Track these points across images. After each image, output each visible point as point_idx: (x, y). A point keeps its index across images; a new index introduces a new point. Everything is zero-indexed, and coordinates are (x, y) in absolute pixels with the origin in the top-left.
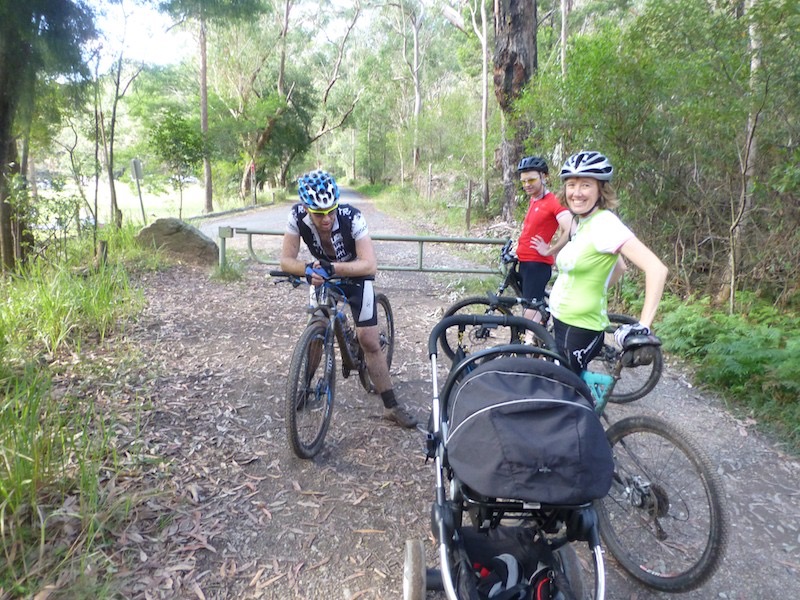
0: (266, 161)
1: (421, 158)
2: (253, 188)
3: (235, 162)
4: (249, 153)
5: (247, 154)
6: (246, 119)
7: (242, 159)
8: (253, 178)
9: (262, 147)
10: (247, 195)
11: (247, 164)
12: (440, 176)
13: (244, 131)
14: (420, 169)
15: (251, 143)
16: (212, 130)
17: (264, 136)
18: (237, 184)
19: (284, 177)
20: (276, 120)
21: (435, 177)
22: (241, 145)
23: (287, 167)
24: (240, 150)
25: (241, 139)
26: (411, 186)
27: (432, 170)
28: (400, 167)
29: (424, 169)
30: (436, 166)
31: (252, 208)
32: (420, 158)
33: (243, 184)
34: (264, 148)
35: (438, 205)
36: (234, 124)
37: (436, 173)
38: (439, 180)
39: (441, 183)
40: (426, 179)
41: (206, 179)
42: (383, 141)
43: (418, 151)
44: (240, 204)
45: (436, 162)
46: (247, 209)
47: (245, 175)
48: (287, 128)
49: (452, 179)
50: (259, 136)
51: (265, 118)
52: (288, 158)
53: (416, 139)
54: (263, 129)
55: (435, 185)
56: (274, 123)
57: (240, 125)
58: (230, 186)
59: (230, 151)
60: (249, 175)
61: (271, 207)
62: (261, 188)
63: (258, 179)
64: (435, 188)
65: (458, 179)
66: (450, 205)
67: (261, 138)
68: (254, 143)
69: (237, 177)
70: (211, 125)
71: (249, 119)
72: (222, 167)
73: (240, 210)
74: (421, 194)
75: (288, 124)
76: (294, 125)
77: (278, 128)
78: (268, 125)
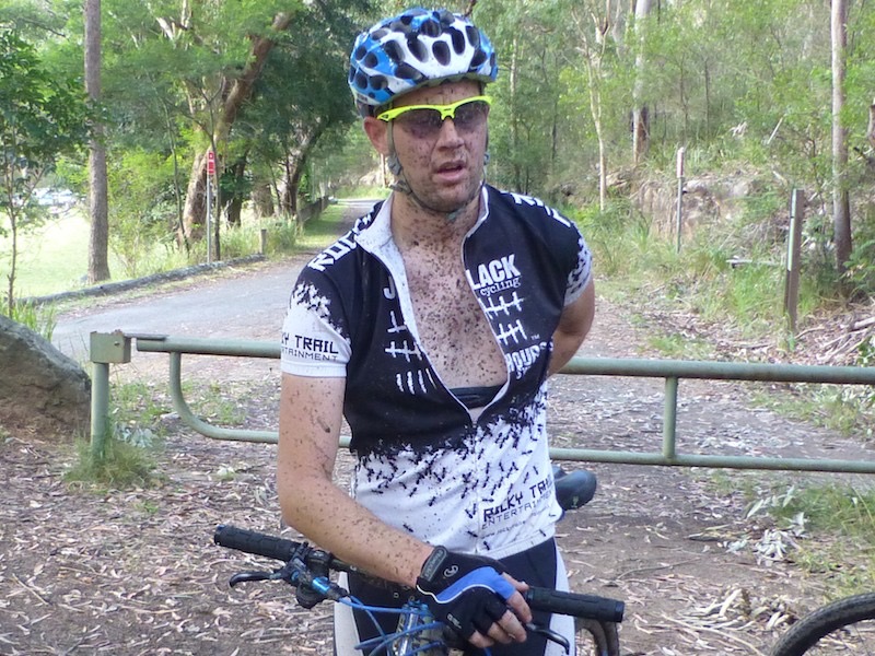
0: (247, 147)
1: (652, 135)
2: (210, 218)
3: (167, 152)
4: (204, 127)
5: (198, 130)
6: (197, 42)
7: (184, 144)
8: (212, 190)
9: (235, 113)
10: (197, 236)
11: (199, 156)
12: (706, 182)
13: (192, 73)
14: (650, 163)
15: (209, 103)
16: (113, 71)
17: (243, 86)
18: (172, 208)
19: (292, 188)
20: (272, 44)
21: (692, 183)
22: (184, 109)
23: (302, 162)
24: (180, 120)
25: (183, 93)
26: (625, 209)
27: (685, 164)
28: (595, 158)
29: (662, 164)
30: (697, 153)
31: (206, 270)
32: (651, 133)
33: (187, 208)
34: (241, 115)
35: (704, 258)
36: (166, 56)
37: (697, 172)
38: (704, 192)
39: (711, 199)
40: (667, 188)
41: (92, 197)
42: (550, 91)
43: (644, 114)
44: (179, 260)
45: (694, 145)
46: (193, 273)
47: (192, 185)
48: (301, 62)
49: (740, 188)
50: (228, 87)
51: (246, 41)
52: (304, 141)
53: (639, 83)
54: (240, 67)
55: (693, 204)
56: (266, 50)
57: (181, 59)
58: (156, 213)
59: (156, 125)
60: (202, 184)
61: (257, 266)
62: (234, 216)
63: (225, 196)
64: (694, 214)
65: (758, 187)
66: (737, 259)
67: (234, 90)
68: (218, 102)
69: (172, 189)
70: (110, 60)
71: (206, 41)
72: (135, 166)
73: (177, 276)
74: (654, 229)
75: (304, 53)
76: (320, 55)
77: (278, 65)
78: (252, 58)
